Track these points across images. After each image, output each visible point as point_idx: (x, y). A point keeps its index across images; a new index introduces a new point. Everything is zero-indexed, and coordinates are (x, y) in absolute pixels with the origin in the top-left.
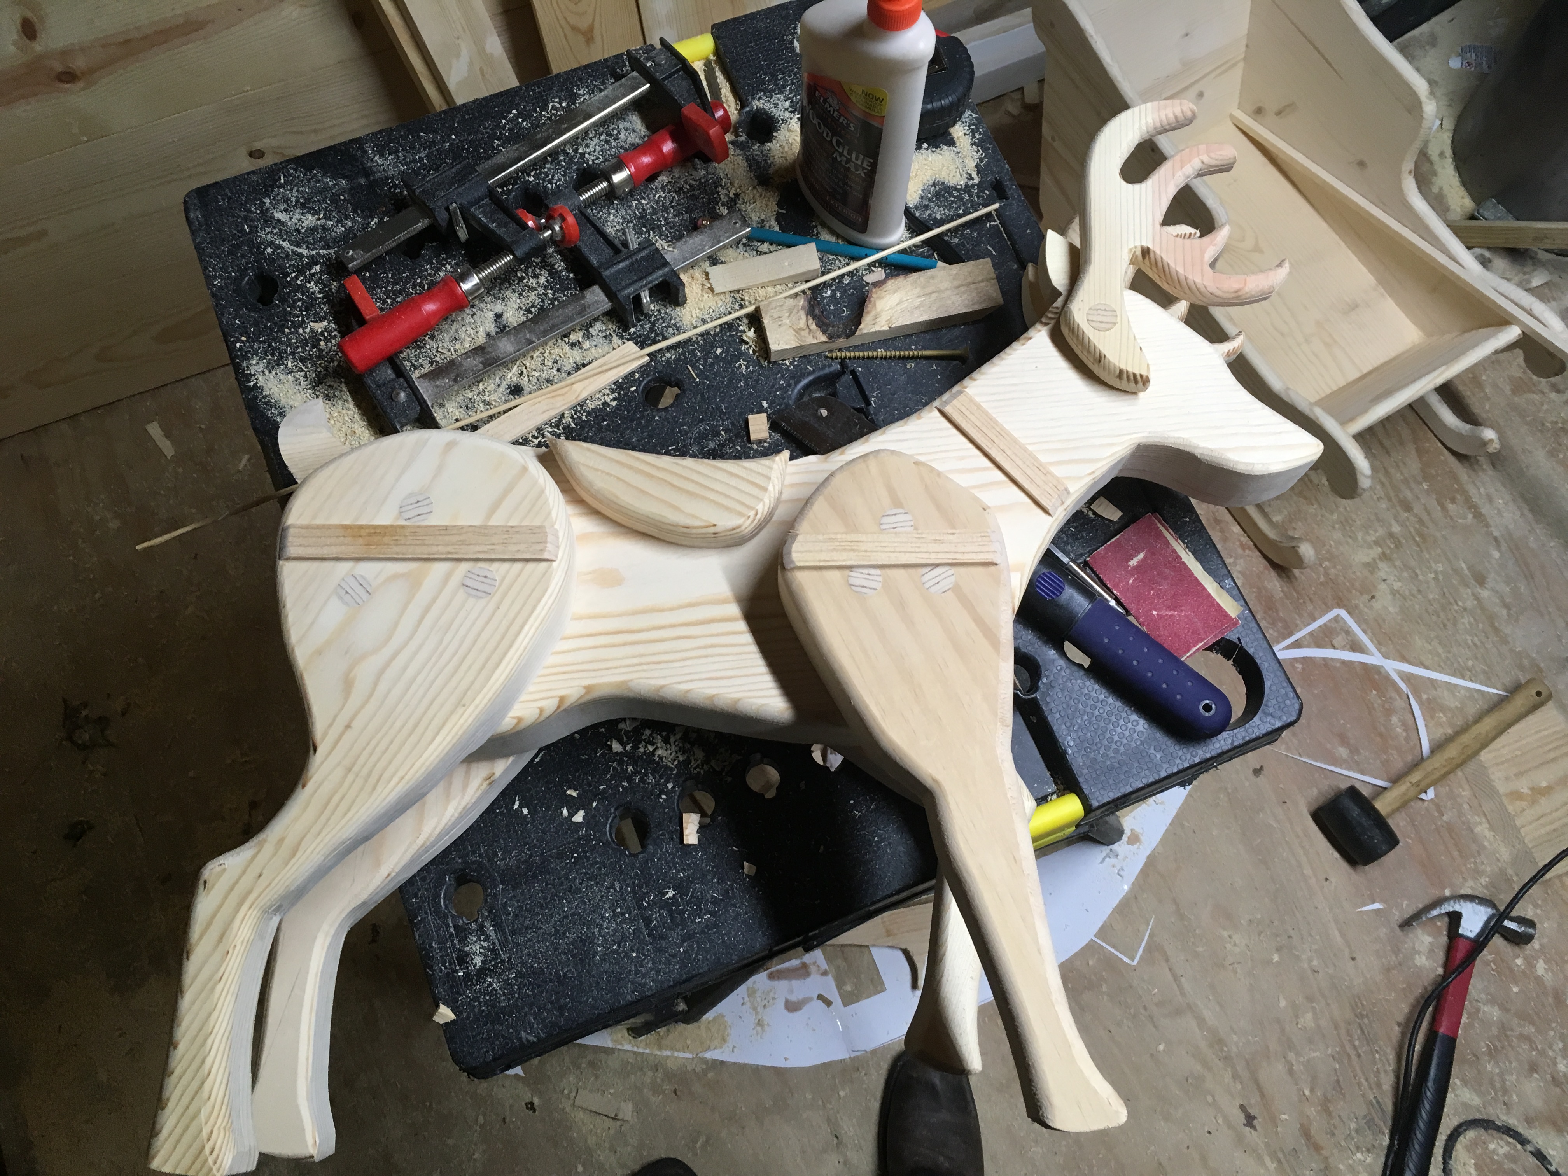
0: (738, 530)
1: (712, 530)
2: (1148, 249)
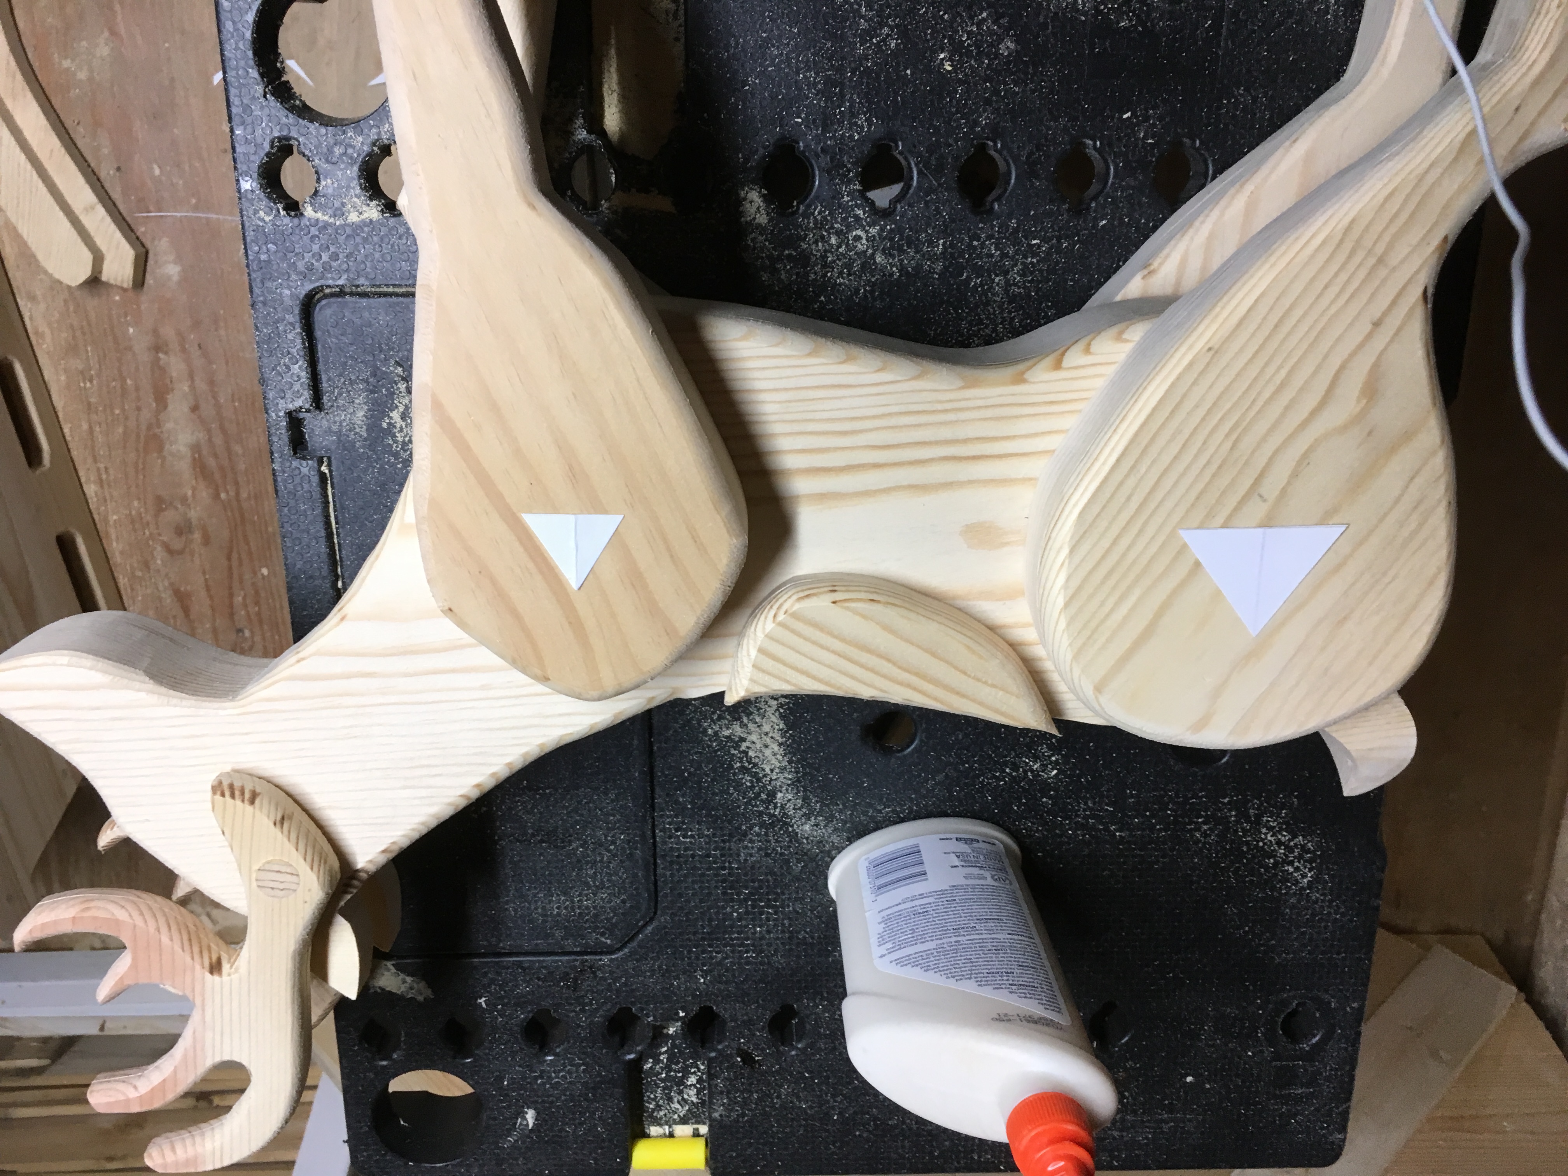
0: (802, 594)
1: (838, 596)
2: (211, 972)
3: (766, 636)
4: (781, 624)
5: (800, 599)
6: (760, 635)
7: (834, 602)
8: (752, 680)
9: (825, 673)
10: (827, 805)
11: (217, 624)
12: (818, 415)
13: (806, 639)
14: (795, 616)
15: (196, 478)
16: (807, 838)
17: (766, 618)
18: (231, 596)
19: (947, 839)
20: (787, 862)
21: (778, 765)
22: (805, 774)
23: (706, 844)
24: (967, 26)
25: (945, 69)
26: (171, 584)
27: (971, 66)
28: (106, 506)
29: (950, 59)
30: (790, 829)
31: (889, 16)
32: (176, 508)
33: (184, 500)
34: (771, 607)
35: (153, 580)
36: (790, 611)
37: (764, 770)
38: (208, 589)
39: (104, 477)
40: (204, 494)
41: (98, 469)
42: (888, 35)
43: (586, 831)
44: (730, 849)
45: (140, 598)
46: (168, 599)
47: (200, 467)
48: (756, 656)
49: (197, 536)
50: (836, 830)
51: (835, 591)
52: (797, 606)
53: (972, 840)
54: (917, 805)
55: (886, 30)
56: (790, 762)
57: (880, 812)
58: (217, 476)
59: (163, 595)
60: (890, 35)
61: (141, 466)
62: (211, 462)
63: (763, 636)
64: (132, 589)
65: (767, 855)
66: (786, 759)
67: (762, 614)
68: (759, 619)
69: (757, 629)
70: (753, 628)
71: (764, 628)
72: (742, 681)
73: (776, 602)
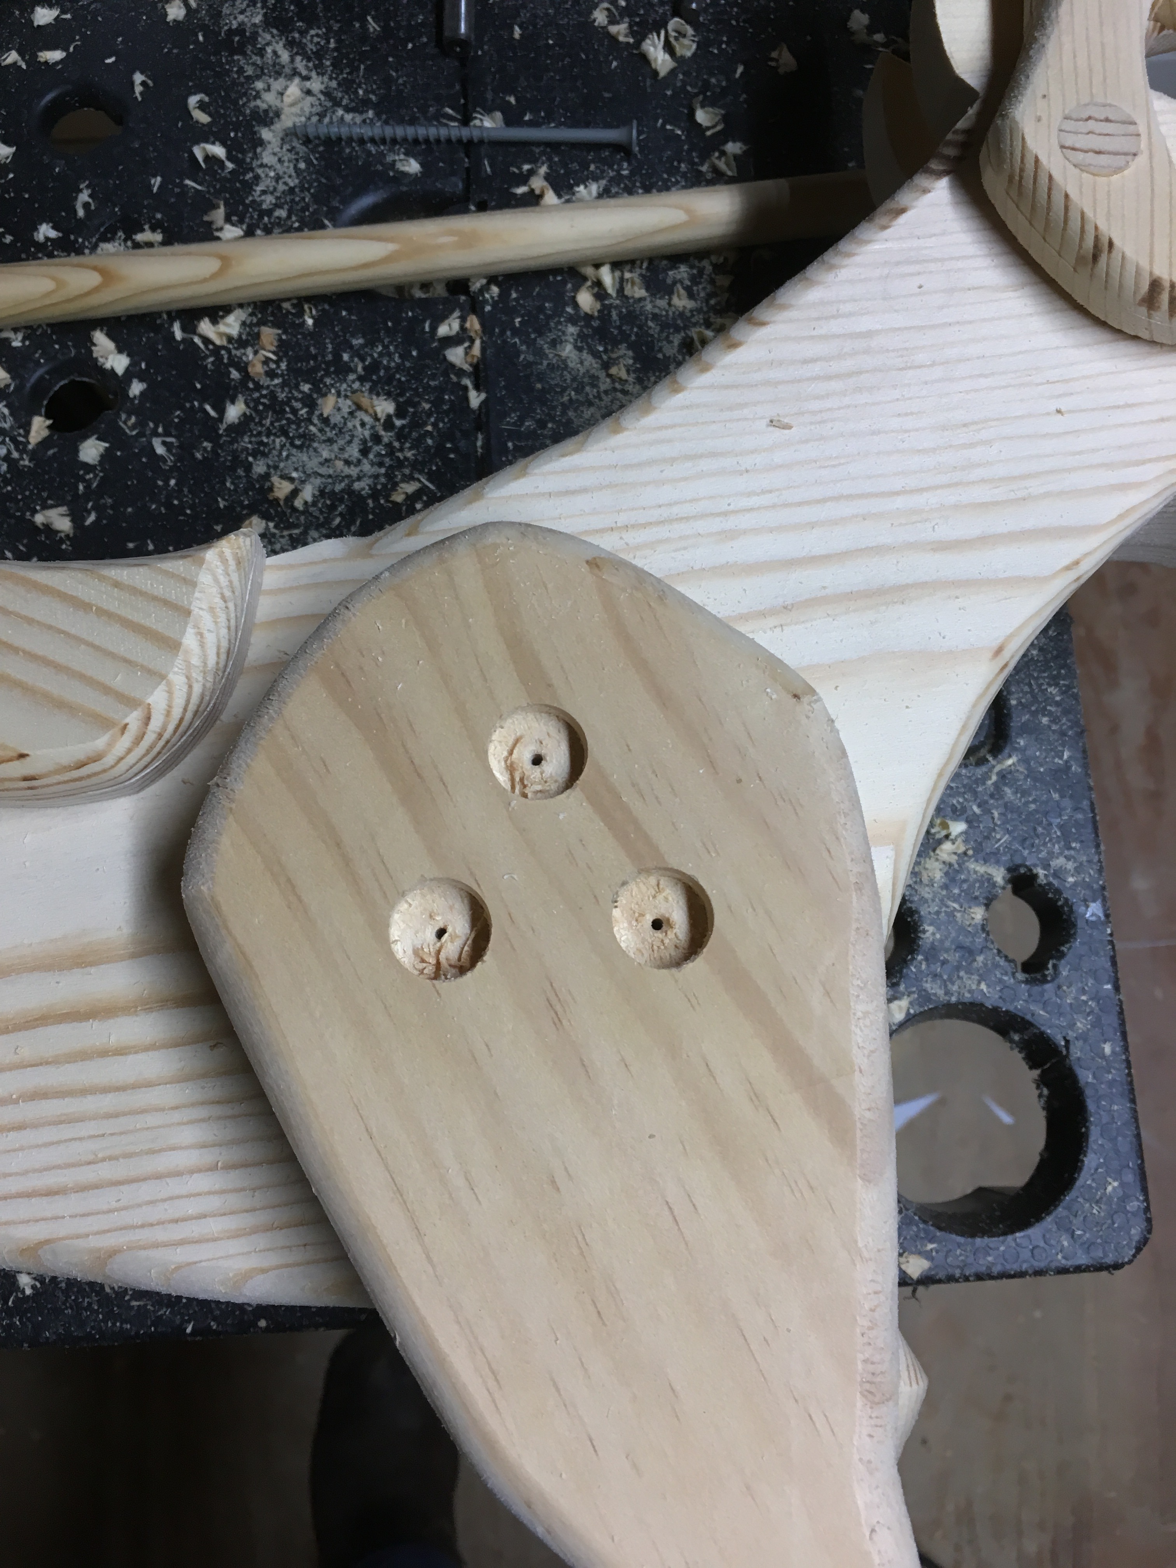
0: (98, 765)
1: (18, 768)
3: (163, 677)
5: (96, 758)
6: (178, 680)
7: (22, 756)
8: (192, 584)
13: (83, 678)
14: (104, 723)
17: (168, 714)
34: (160, 736)
36: (115, 730)
48: (183, 632)
51: (26, 779)
52: (100, 743)
63: (171, 676)
67: (181, 720)
68: (185, 710)
69: (185, 689)
70: (197, 689)
71: (170, 693)
72: (216, 580)
73: (151, 747)
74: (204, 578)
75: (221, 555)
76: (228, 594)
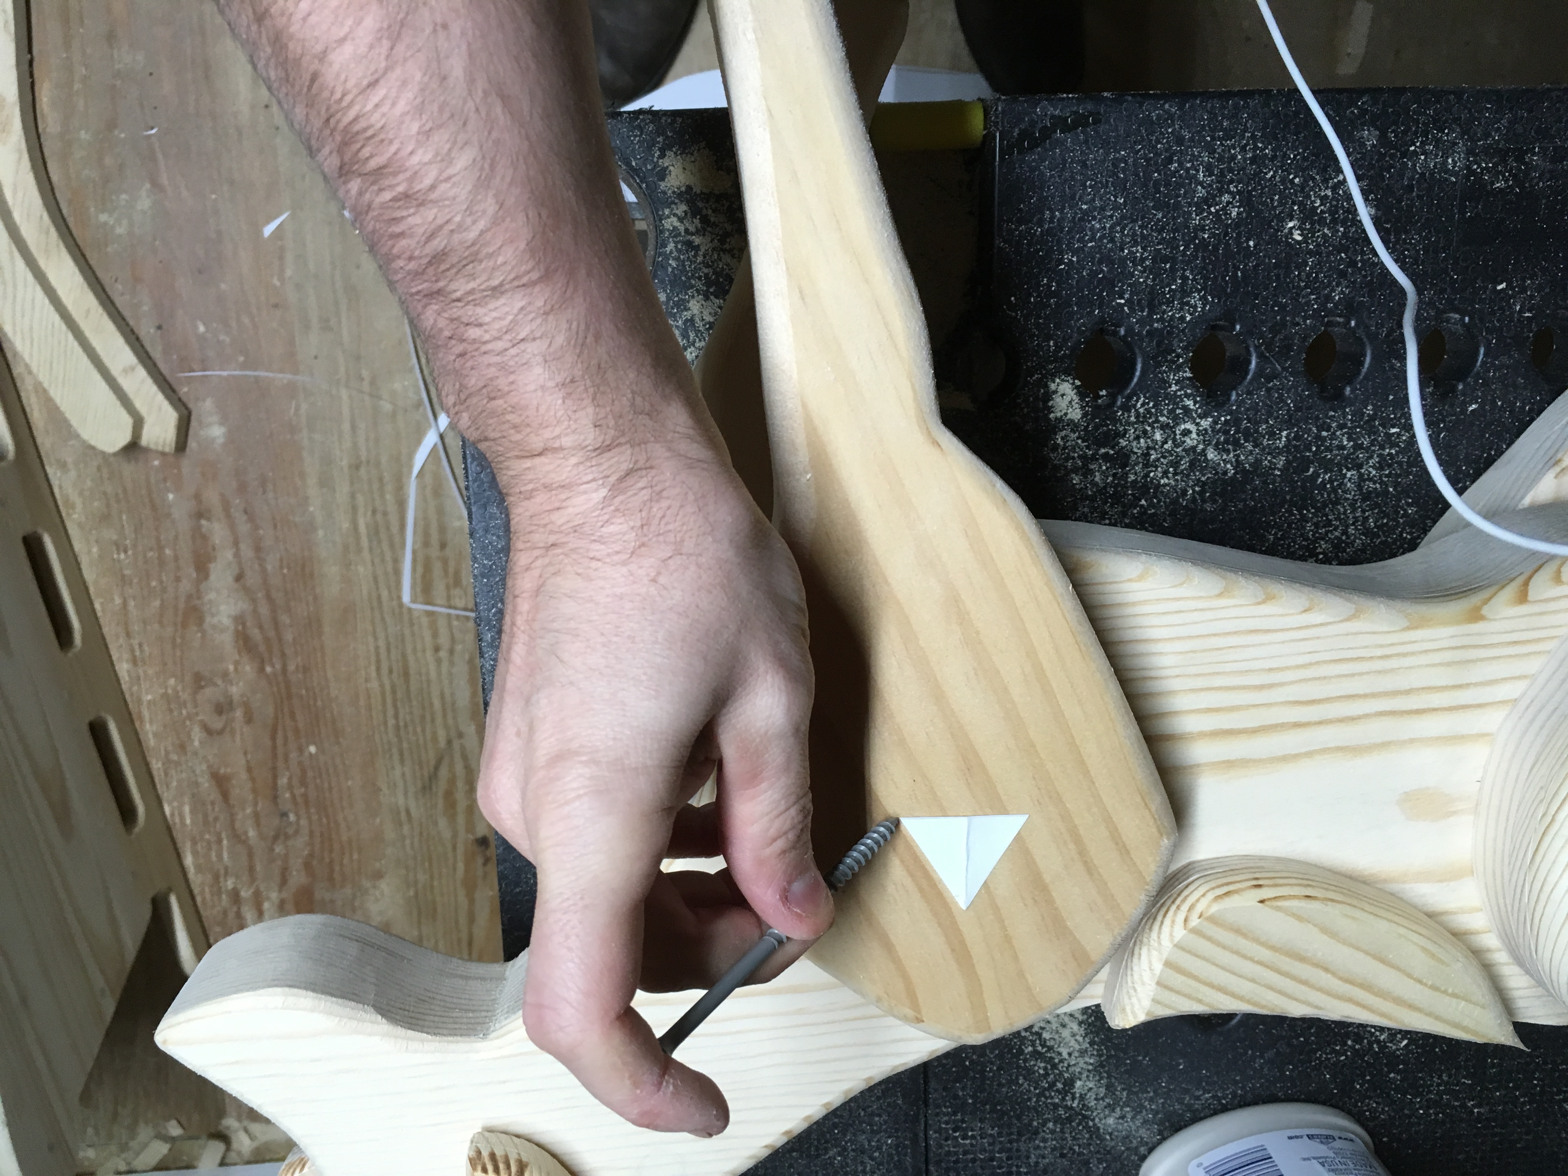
0: (1220, 890)
1: (1265, 893)
4: (1195, 931)
5: (1218, 898)
6: (1166, 943)
7: (1262, 902)
8: (1155, 1001)
9: (1245, 987)
10: (1136, 1093)
11: (259, 807)
12: (1229, 667)
13: (1224, 947)
14: (1213, 920)
15: (239, 652)
16: (1111, 1134)
17: (1173, 921)
18: (275, 777)
19: (1297, 1137)
20: (1087, 1163)
21: (1077, 1047)
22: (1109, 1057)
23: (990, 1144)
24: (1320, 190)
25: (1293, 239)
26: (209, 767)
27: (1324, 235)
28: (139, 685)
29: (1300, 228)
30: (1091, 1123)
31: (1231, 181)
32: (216, 685)
33: (225, 675)
34: (1178, 908)
35: (190, 764)
36: (1206, 915)
37: (1060, 1054)
38: (249, 770)
39: (138, 653)
40: (248, 668)
41: (131, 645)
42: (1228, 203)
43: (845, 1135)
44: (1018, 1150)
45: (174, 784)
46: (206, 783)
47: (244, 641)
48: (1162, 971)
49: (239, 713)
50: (1145, 1122)
51: (1259, 886)
52: (1215, 908)
53: (1327, 1137)
54: (1242, 1088)
55: (1226, 198)
56: (1091, 1044)
57: (1198, 1098)
58: (262, 648)
59: (200, 780)
60: (1231, 203)
61: (179, 641)
62: (255, 634)
63: (1171, 946)
64: (166, 774)
65: (1062, 1156)
66: (1087, 1040)
67: (1165, 916)
68: (1162, 923)
69: (1162, 936)
70: (1154, 935)
71: (1171, 935)
72: (1139, 1000)
73: (1183, 901)
74: (1147, 1003)
75: (1135, 1016)
76: (1132, 992)
